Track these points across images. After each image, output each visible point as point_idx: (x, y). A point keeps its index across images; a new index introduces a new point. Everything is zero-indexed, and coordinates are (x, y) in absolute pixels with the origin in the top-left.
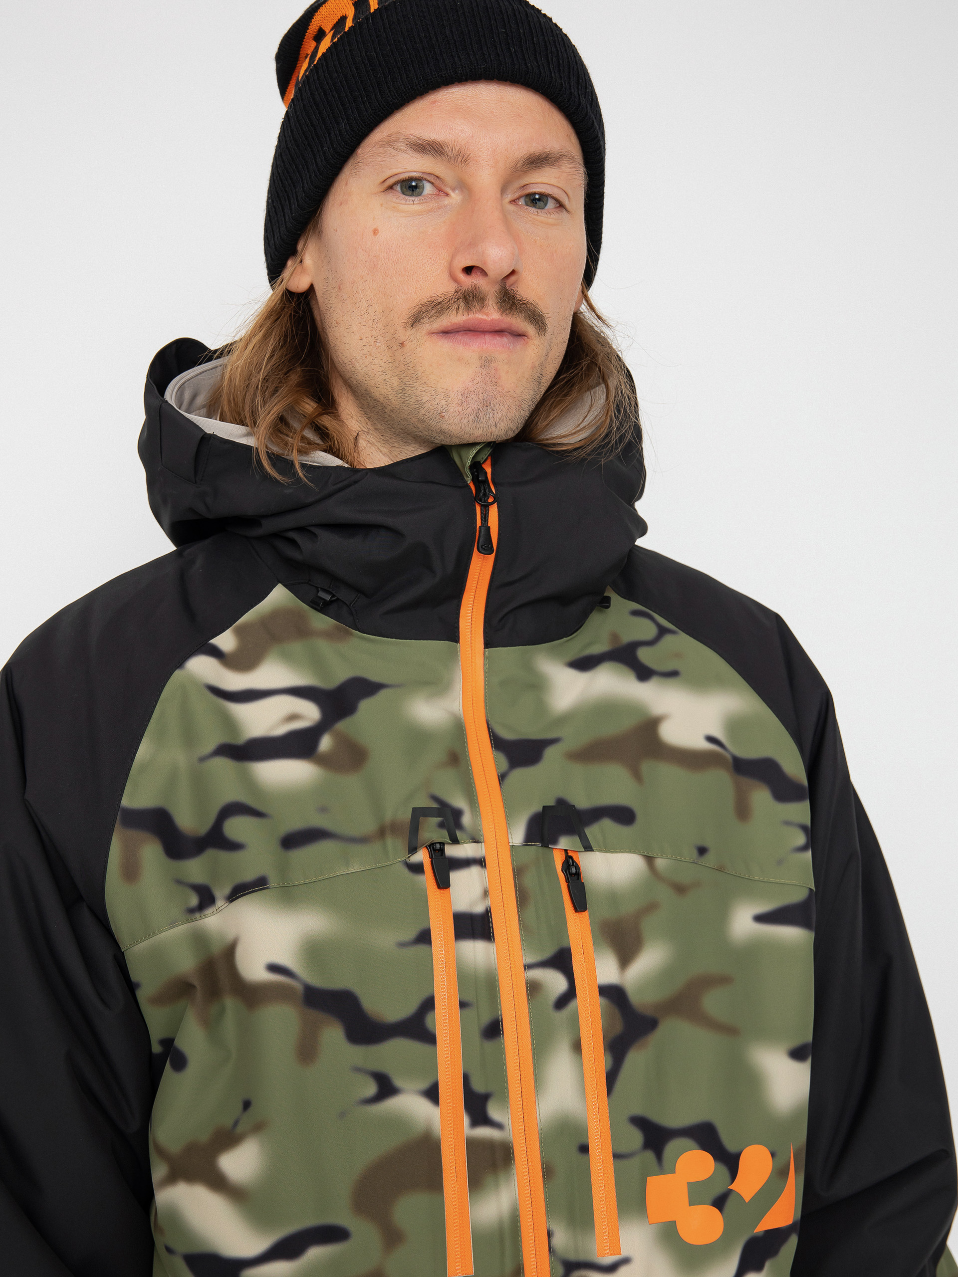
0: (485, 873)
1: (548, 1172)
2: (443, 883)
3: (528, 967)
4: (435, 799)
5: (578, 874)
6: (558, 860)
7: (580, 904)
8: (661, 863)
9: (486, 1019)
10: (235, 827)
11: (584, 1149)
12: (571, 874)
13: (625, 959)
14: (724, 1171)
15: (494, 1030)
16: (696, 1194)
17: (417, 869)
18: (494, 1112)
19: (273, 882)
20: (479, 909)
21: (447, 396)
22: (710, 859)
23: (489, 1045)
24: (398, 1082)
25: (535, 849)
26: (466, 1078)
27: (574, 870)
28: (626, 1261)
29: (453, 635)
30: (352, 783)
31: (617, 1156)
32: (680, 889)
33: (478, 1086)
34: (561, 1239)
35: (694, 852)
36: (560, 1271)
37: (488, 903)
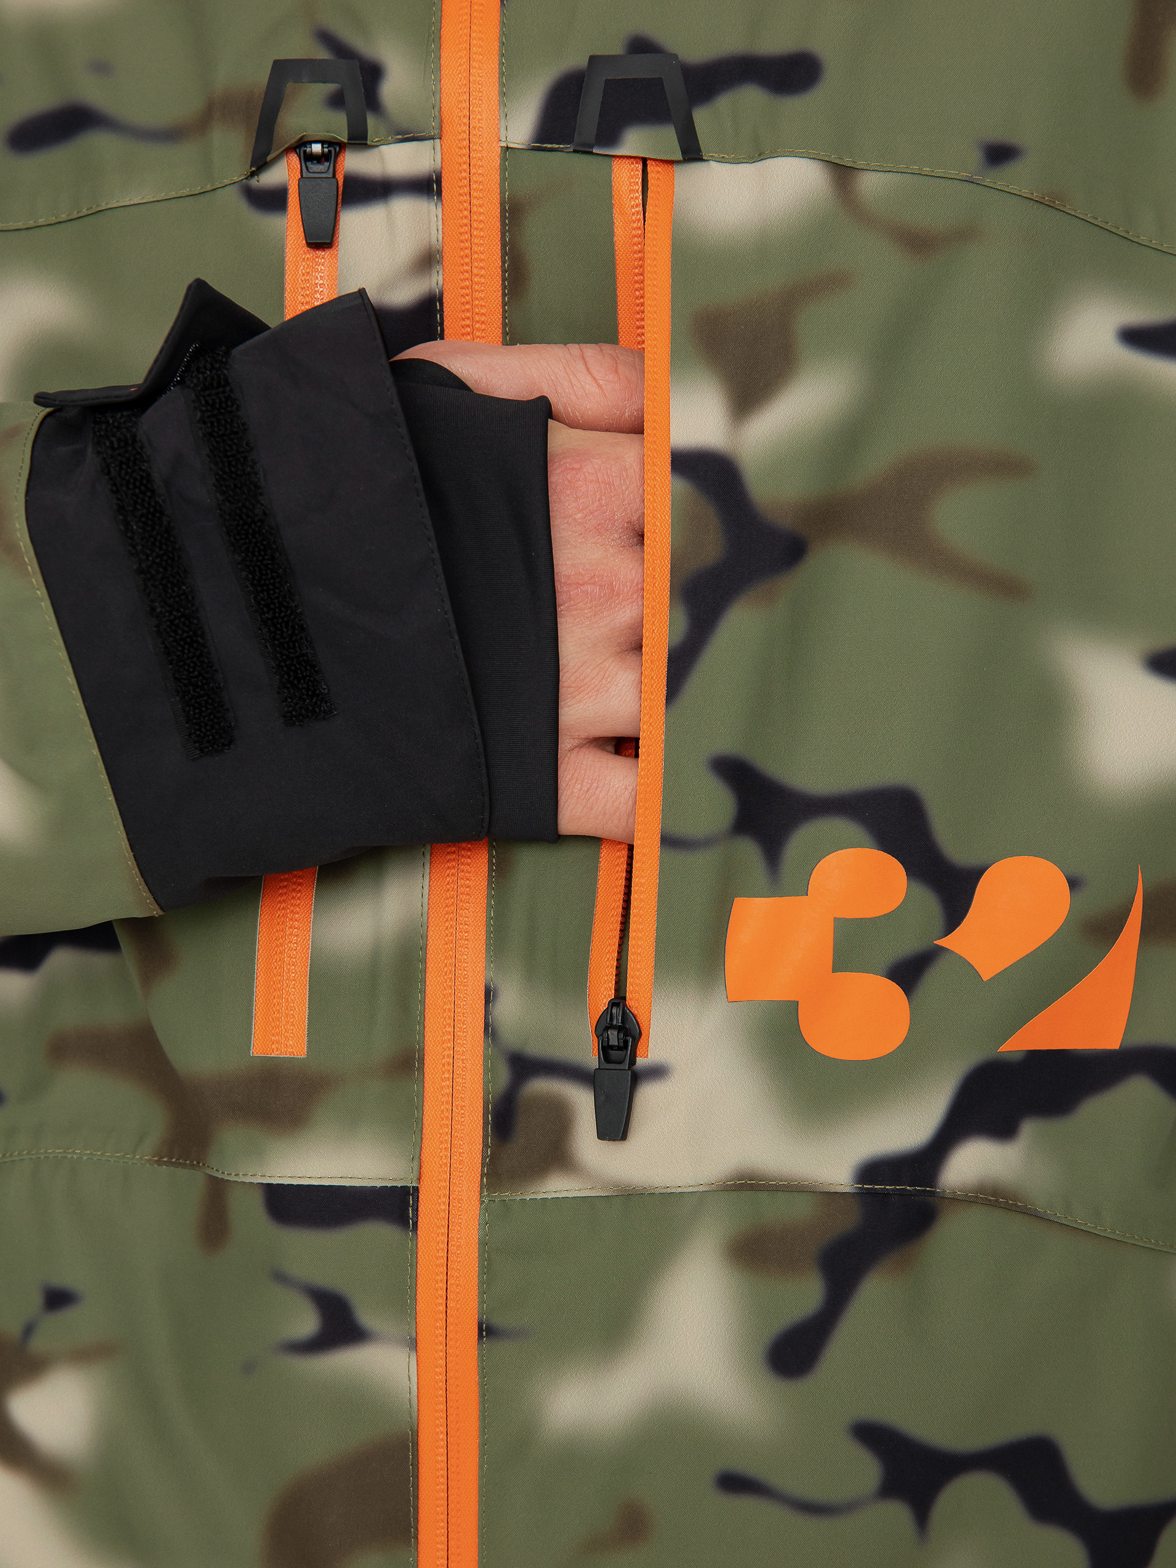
1: (501, 864)
2: (318, 236)
4: (326, 39)
16: (853, 946)
17: (271, 200)
22: (1020, 174)
28: (657, 1072)
31: (671, 842)
32: (916, 243)
35: (975, 157)
36: (504, 1076)
37: (435, 280)
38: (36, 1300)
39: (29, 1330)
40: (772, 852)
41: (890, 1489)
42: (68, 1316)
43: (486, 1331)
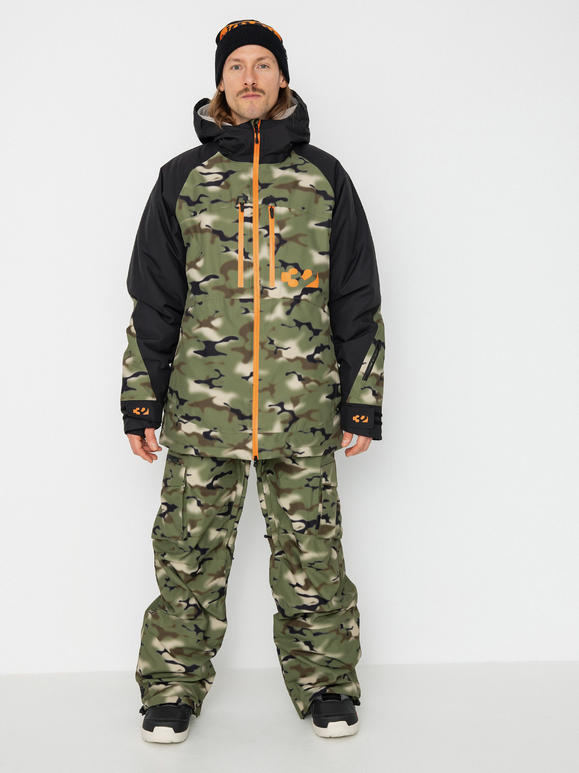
0: (252, 209)
1: (260, 269)
2: (242, 211)
3: (260, 228)
4: (243, 194)
5: (273, 211)
6: (269, 208)
7: (272, 217)
8: (292, 210)
9: (249, 238)
10: (202, 199)
11: (269, 265)
12: (271, 211)
13: (281, 228)
14: (300, 273)
15: (251, 240)
16: (293, 277)
17: (238, 208)
18: (250, 256)
19: (208, 209)
20: (250, 216)
21: (245, 110)
22: (305, 210)
23: (250, 243)
24: (230, 249)
25: (264, 205)
26: (244, 249)
27: (272, 210)
28: (275, 288)
29: (252, 161)
30: (227, 191)
31: (275, 267)
32: (296, 215)
33: (247, 251)
34: (262, 282)
35: (301, 208)
36: (262, 288)
37: (252, 215)
38: (214, 312)
39: (214, 315)
40: (285, 268)
41: (297, 325)
42: (218, 313)
43: (261, 311)
